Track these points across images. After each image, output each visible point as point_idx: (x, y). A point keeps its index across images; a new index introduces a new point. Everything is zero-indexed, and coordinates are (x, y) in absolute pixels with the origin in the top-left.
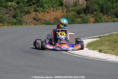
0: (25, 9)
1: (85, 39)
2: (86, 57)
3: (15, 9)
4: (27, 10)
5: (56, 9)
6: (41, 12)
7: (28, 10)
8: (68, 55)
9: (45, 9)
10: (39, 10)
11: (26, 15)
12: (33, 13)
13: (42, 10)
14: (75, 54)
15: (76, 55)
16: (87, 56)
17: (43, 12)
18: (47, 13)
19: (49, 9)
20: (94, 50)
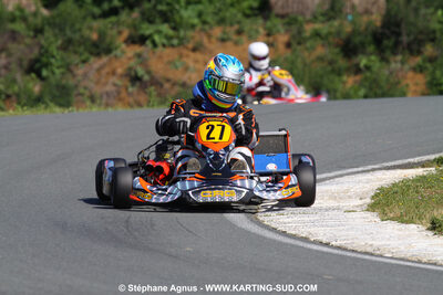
0: (86, 32)
1: (368, 171)
2: (366, 253)
3: (39, 31)
4: (95, 36)
5: (239, 32)
6: (164, 46)
7: (102, 35)
8: (280, 243)
9: (182, 33)
10: (156, 38)
11: (92, 59)
12: (123, 52)
13: (169, 38)
14: (315, 242)
15: (315, 247)
16: (369, 250)
17: (173, 46)
18: (194, 50)
19: (203, 30)
20: (407, 222)
